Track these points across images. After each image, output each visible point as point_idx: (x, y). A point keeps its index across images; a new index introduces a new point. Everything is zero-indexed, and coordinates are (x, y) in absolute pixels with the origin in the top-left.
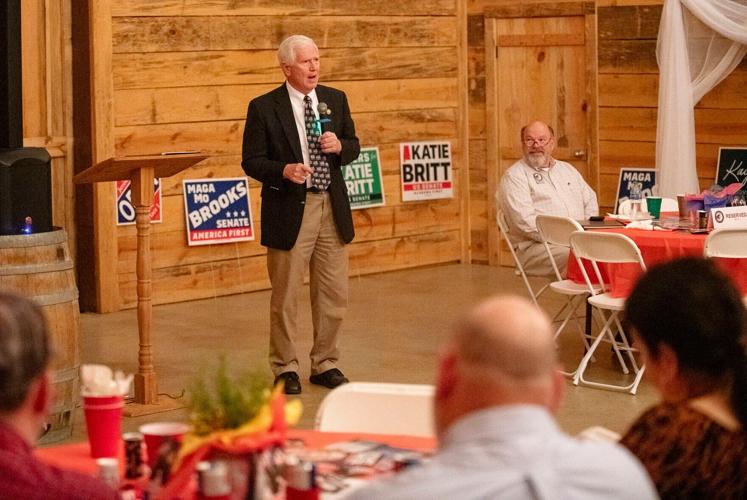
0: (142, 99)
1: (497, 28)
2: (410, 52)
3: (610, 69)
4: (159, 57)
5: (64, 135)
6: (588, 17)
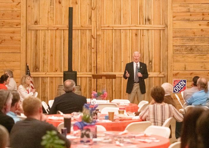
0: (182, 64)
4: (187, 55)
5: (165, 72)
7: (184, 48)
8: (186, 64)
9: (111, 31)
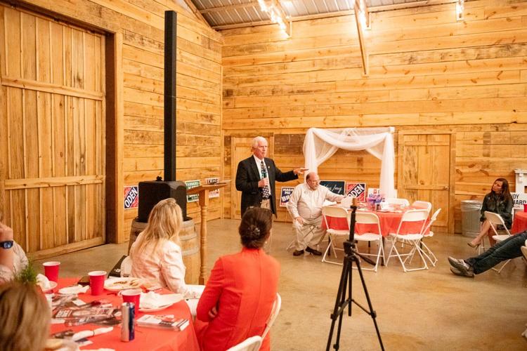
0: (132, 161)
1: (235, 141)
2: (209, 148)
3: (278, 155)
4: (138, 146)
5: (102, 174)
6: (271, 138)
7: (135, 135)
8: (138, 159)
9: (19, 91)
